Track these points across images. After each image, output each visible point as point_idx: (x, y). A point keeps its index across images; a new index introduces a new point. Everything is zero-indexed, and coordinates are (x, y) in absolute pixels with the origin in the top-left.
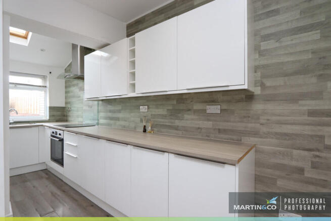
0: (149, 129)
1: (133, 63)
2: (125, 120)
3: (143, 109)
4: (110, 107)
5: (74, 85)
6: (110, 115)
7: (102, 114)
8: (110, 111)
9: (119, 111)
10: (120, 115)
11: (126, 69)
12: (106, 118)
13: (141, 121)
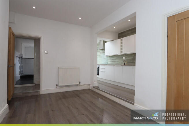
0: (126, 64)
1: (122, 46)
2: (117, 62)
3: (124, 58)
4: (112, 58)
5: (98, 52)
6: (112, 61)
7: (109, 61)
8: (112, 59)
9: (116, 59)
10: (116, 60)
11: (119, 47)
12: (110, 62)
13: (123, 62)
